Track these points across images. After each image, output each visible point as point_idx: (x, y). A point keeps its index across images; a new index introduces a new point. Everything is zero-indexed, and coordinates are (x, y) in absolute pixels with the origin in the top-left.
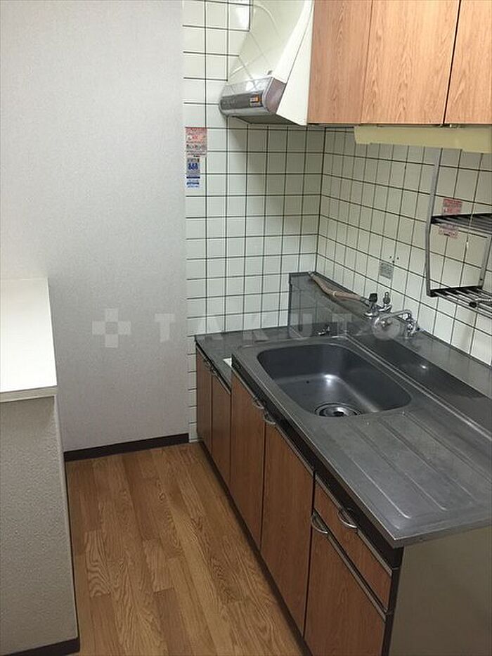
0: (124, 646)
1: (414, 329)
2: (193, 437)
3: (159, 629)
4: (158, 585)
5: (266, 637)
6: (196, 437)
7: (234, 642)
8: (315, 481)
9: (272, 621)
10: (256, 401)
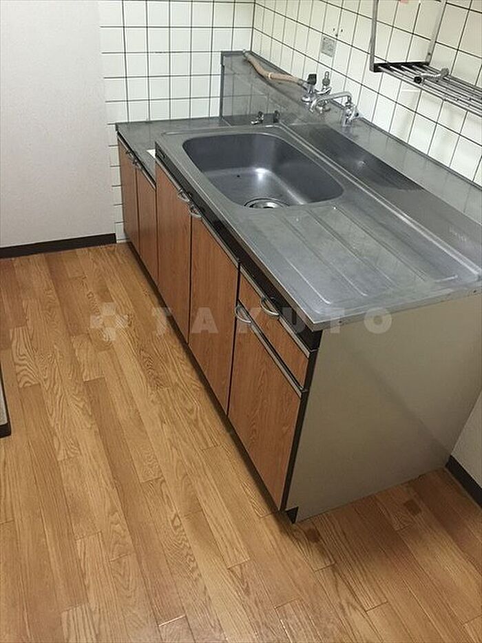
0: (56, 428)
1: (353, 115)
2: (120, 237)
3: (90, 413)
4: (88, 375)
5: (193, 417)
6: (124, 237)
7: (163, 422)
8: (239, 272)
9: (199, 403)
10: (181, 193)
